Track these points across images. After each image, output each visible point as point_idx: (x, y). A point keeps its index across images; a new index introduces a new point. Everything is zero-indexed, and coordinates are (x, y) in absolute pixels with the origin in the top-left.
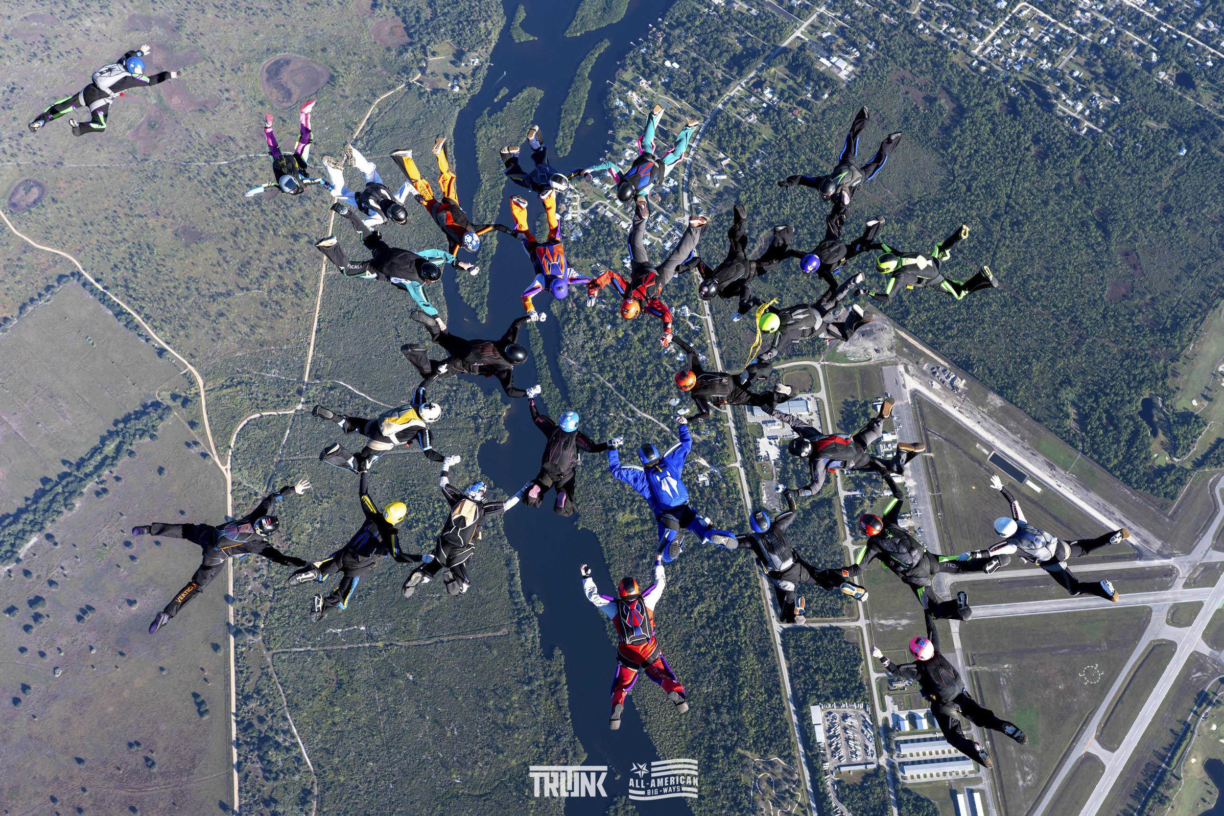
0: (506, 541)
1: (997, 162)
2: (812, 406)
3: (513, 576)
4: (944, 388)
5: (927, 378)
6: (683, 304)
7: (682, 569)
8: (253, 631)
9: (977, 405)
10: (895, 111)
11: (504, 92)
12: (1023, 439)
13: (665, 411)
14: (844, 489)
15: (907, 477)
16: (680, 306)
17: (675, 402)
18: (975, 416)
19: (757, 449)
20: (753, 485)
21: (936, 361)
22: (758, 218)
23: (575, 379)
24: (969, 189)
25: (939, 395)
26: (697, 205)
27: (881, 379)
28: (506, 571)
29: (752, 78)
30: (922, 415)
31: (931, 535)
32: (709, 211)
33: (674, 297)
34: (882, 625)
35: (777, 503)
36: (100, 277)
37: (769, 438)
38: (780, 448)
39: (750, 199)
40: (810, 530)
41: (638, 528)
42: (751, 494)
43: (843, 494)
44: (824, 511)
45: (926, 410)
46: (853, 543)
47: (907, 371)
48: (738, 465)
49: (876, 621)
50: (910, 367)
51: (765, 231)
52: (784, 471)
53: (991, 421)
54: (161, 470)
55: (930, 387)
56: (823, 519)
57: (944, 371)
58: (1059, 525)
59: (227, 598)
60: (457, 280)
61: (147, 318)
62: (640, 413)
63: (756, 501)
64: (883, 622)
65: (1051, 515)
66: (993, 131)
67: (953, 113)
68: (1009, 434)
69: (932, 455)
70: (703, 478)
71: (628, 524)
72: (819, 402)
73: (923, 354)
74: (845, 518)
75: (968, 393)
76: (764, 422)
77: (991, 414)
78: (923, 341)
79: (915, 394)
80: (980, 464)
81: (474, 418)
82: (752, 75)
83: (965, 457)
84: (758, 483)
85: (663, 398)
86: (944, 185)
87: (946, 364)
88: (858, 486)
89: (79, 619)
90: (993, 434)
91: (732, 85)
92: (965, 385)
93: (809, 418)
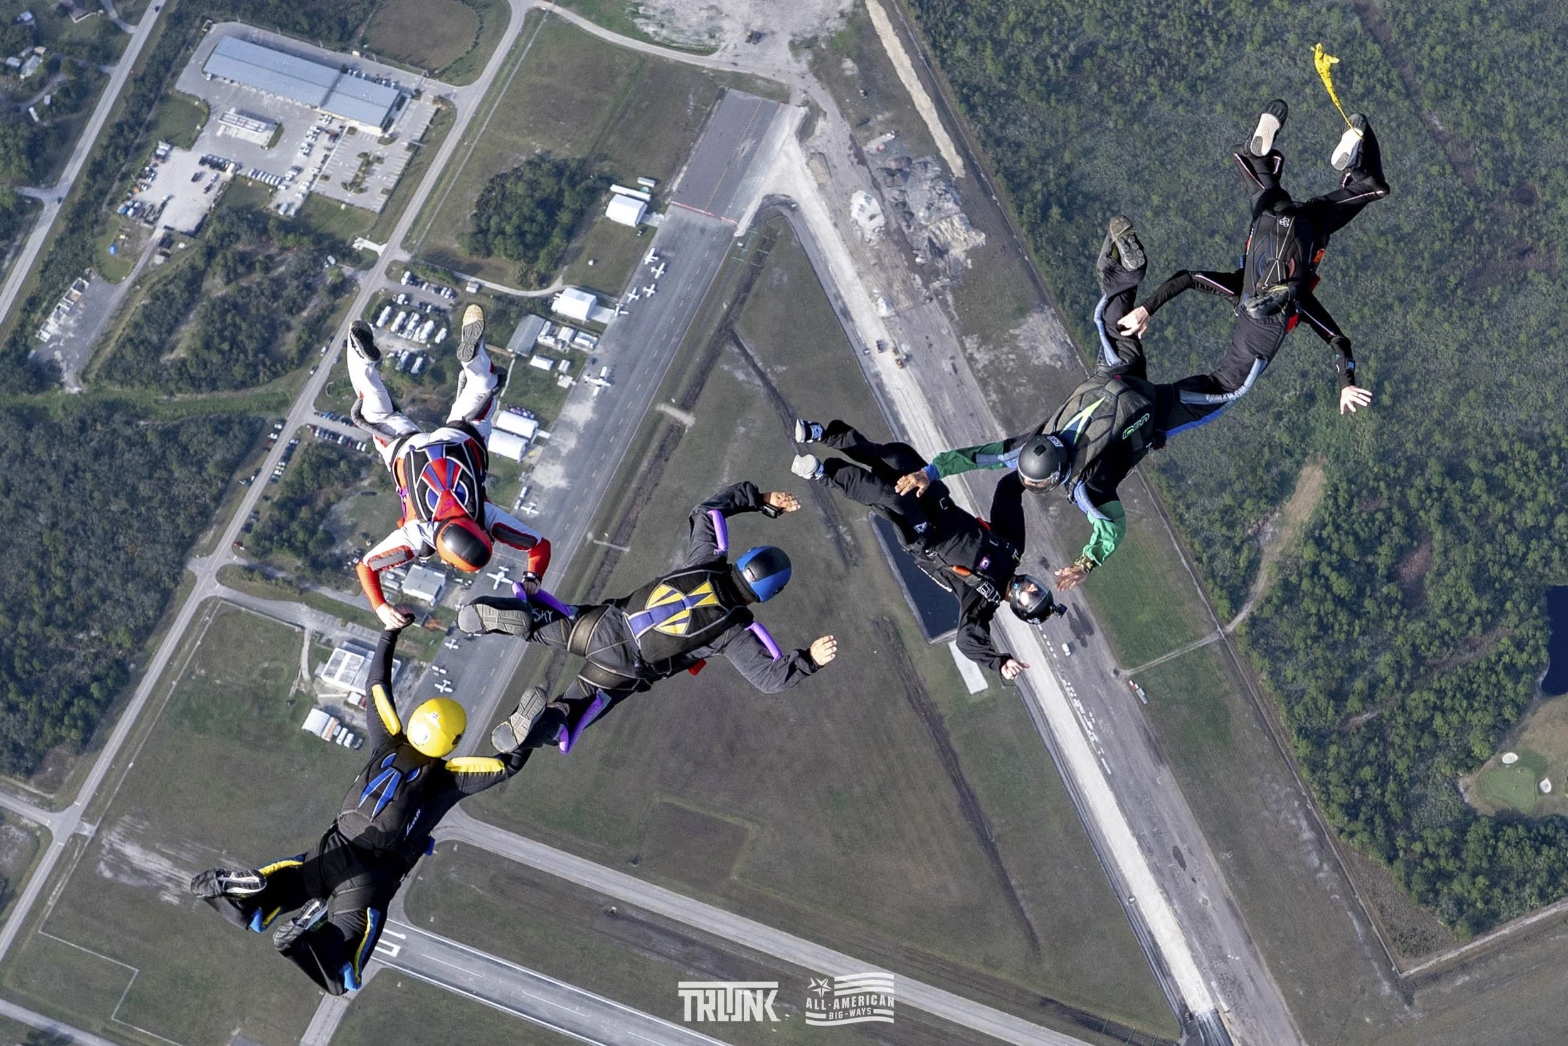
2: (411, 118)
4: (892, 232)
5: (854, 180)
9: (964, 331)
14: (317, 405)
15: (553, 454)
19: (143, 175)
21: (926, 138)
25: (855, 251)
27: (697, 124)
30: (746, 284)
34: (120, 862)
37: (206, 158)
38: (217, 200)
43: (303, 418)
45: (778, 275)
46: (222, 576)
47: (805, 131)
48: (51, 198)
49: (112, 838)
50: (821, 125)
53: (978, 395)
57: (934, 180)
58: (962, 823)
64: (132, 851)
65: (958, 781)
69: (688, 420)
72: (443, 118)
73: (899, 99)
75: (967, 278)
76: (227, 106)
77: (988, 378)
79: (777, 209)
80: (832, 518)
84: (72, 277)
87: (956, 164)
92: (972, 253)
93: (379, 150)
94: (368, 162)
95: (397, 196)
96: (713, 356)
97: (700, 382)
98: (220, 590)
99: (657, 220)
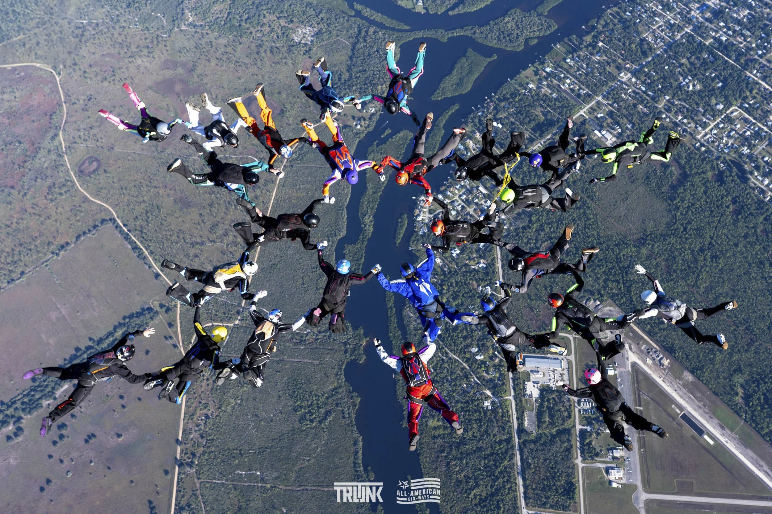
0: (355, 429)
1: (706, 213)
2: (564, 364)
3: (357, 452)
4: (654, 364)
5: (643, 356)
6: (487, 285)
7: (467, 463)
8: (191, 465)
9: (676, 379)
10: (641, 171)
11: (388, 131)
12: (704, 405)
13: (468, 355)
14: (580, 424)
16: (485, 286)
17: (475, 350)
18: (673, 386)
19: (525, 389)
20: (520, 413)
21: (651, 345)
22: (542, 234)
23: (412, 326)
24: (685, 229)
25: (650, 368)
26: (504, 220)
28: (353, 449)
29: (549, 139)
30: (637, 380)
31: (635, 464)
32: (511, 225)
33: (482, 280)
35: (534, 427)
36: (126, 223)
37: (534, 382)
38: (540, 390)
39: (538, 220)
40: (554, 448)
41: (441, 432)
42: (518, 419)
43: (578, 427)
44: (564, 437)
45: (641, 377)
46: (582, 462)
47: (630, 348)
48: (511, 398)
50: (633, 346)
51: (546, 243)
52: (541, 406)
53: (684, 390)
54: (147, 352)
55: (645, 362)
56: (564, 442)
57: (656, 352)
58: (722, 468)
59: (177, 440)
60: (345, 252)
61: (151, 253)
62: (451, 355)
63: (521, 423)
65: (718, 461)
66: (705, 192)
67: (679, 177)
68: (696, 401)
69: (641, 408)
70: (487, 404)
71: (435, 428)
72: (569, 363)
73: (643, 338)
74: (578, 444)
75: (671, 369)
76: (532, 371)
77: (684, 386)
78: (643, 330)
79: (634, 365)
80: (674, 420)
81: (345, 344)
82: (549, 137)
83: (664, 414)
84: (523, 412)
85: (467, 346)
86: (669, 225)
87: (657, 347)
88: (589, 424)
89: (87, 441)
90: (684, 400)
91: (535, 143)
92: (669, 363)
93: (562, 372)
94: (562, 375)
95: (570, 379)
96: (639, 395)
97: (640, 401)
98: (583, 465)
99: (616, 372)
